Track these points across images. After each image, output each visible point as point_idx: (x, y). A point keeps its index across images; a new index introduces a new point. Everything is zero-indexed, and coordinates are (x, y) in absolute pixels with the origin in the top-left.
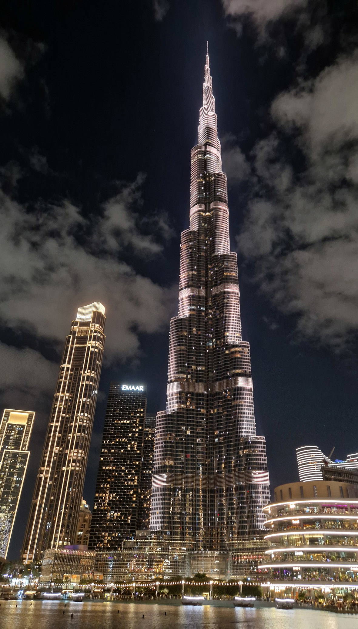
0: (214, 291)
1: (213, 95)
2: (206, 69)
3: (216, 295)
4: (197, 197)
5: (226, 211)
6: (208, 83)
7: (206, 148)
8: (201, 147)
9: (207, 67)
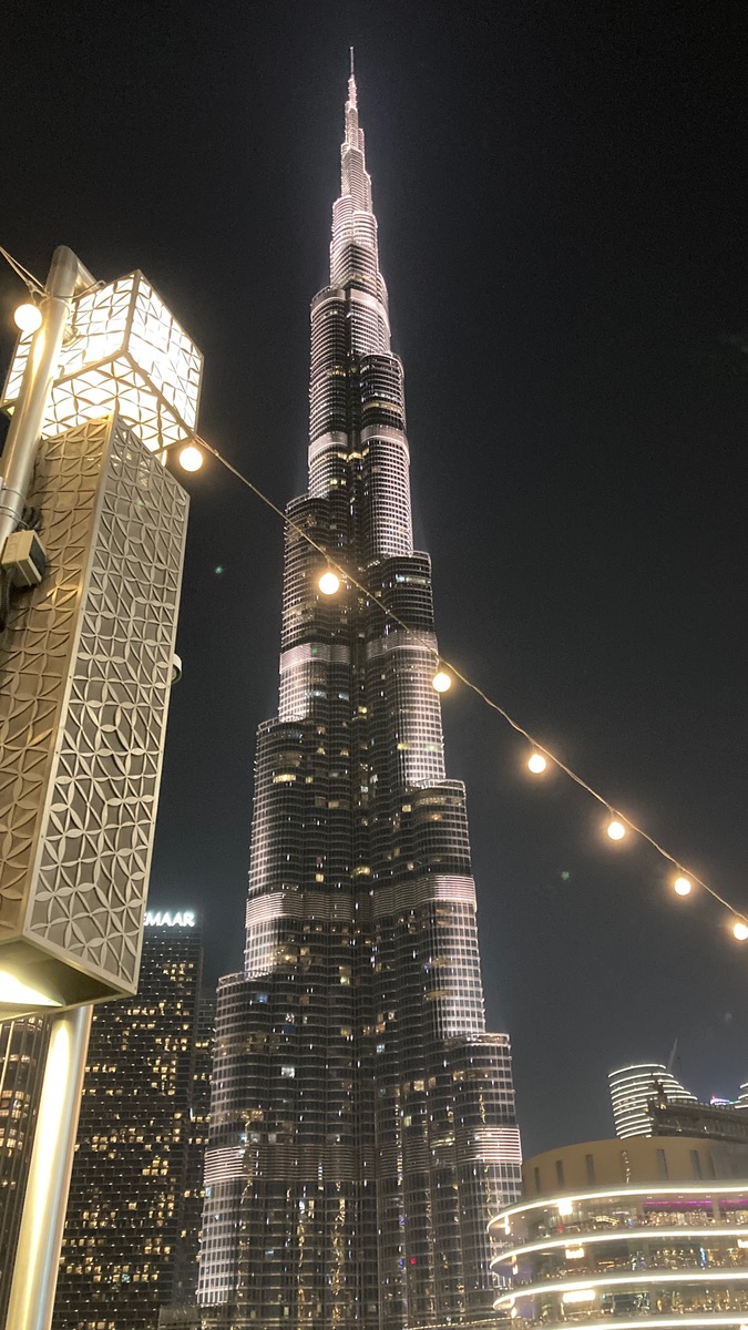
1: (365, 172)
2: (347, 112)
3: (378, 662)
4: (326, 413)
5: (401, 448)
6: (353, 142)
7: (348, 295)
8: (335, 293)
9: (352, 105)
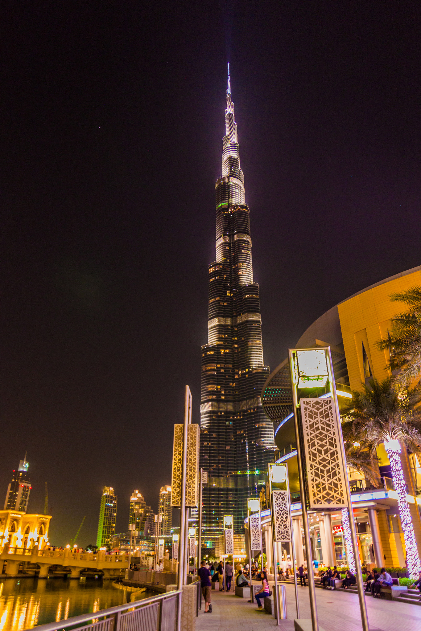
0: (239, 320)
1: (234, 122)
2: (227, 95)
3: (241, 324)
5: (248, 242)
6: (230, 110)
7: (229, 179)
8: (224, 178)
9: (229, 91)
